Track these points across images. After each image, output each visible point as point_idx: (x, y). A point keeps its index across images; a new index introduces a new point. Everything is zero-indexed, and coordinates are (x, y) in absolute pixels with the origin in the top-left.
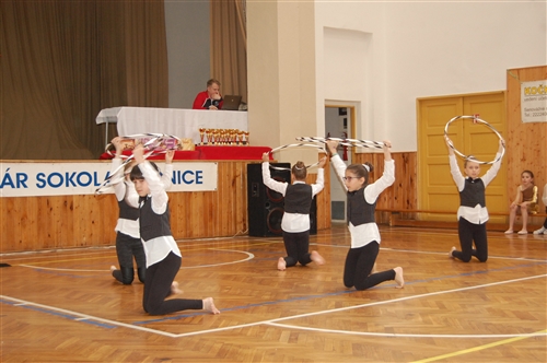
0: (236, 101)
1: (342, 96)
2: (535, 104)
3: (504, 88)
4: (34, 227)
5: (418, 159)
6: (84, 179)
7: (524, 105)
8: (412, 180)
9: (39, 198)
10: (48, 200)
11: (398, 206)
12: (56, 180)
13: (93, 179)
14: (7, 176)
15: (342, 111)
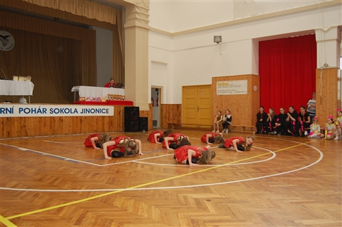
0: (120, 85)
1: (157, 85)
2: (221, 89)
4: (49, 127)
5: (182, 106)
6: (67, 111)
7: (217, 89)
8: (180, 114)
9: (51, 117)
10: (54, 118)
11: (175, 122)
12: (57, 111)
13: (70, 111)
14: (39, 109)
15: (157, 90)
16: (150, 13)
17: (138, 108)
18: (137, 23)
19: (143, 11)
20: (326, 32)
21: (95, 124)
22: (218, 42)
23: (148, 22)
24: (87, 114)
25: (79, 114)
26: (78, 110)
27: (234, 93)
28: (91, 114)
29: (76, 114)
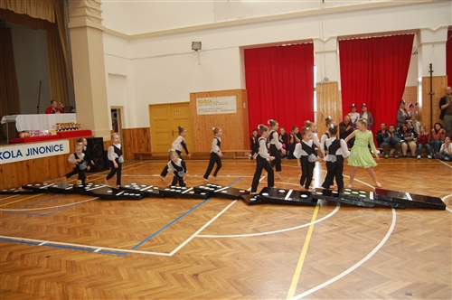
1: (116, 104)
2: (203, 107)
3: (188, 100)
5: (151, 130)
6: (7, 155)
7: (198, 108)
8: (148, 140)
11: (143, 151)
13: (11, 154)
16: (102, 8)
17: (102, 138)
18: (89, 23)
19: (94, 6)
20: (324, 42)
21: (47, 168)
22: (196, 50)
23: (101, 20)
24: (36, 156)
25: (24, 158)
26: (22, 152)
27: (219, 112)
28: (40, 156)
29: (20, 159)
